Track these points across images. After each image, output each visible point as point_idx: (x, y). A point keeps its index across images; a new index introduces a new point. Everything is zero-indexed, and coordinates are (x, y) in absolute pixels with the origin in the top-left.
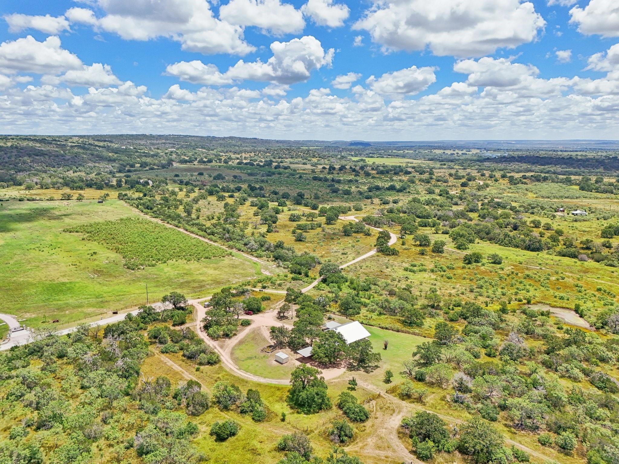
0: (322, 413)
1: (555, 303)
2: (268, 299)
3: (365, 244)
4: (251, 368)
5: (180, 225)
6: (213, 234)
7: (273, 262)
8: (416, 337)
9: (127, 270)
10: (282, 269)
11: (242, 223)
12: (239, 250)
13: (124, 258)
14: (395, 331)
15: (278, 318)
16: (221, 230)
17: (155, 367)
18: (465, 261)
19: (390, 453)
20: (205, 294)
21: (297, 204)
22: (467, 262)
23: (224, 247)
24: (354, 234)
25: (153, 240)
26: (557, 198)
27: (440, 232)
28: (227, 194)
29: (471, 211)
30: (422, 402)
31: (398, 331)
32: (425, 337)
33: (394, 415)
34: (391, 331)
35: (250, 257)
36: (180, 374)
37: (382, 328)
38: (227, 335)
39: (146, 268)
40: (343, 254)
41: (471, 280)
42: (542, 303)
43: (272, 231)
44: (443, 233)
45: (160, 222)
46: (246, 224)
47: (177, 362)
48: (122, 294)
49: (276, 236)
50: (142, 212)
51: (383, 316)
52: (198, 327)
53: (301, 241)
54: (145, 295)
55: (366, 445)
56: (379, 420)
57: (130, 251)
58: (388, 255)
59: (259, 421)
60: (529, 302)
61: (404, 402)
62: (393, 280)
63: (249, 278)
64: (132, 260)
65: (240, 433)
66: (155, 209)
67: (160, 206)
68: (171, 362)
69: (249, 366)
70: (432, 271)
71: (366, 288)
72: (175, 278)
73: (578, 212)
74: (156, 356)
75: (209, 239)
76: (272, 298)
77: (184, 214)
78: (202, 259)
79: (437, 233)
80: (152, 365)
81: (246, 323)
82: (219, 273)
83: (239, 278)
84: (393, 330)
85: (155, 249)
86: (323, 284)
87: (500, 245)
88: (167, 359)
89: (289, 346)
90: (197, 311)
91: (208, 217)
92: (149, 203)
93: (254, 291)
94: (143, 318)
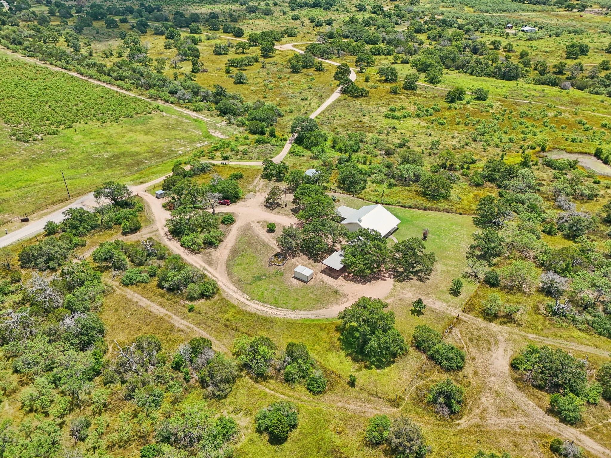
0: (399, 363)
1: (571, 148)
2: (240, 177)
3: (322, 83)
4: (266, 294)
5: (69, 66)
6: (120, 78)
7: (220, 118)
8: (450, 215)
9: (19, 144)
10: (236, 127)
11: (156, 60)
12: (167, 102)
13: (6, 123)
14: (421, 209)
15: (268, 207)
16: (131, 72)
17: (123, 313)
18: (448, 98)
19: (522, 420)
20: (147, 175)
21: (214, 30)
22: (449, 99)
23: (143, 98)
24: (304, 70)
25: (40, 93)
26: (496, 12)
27: (399, 62)
28: (117, 19)
29: (418, 31)
30: (515, 321)
31: (425, 209)
32: (461, 214)
33: (493, 348)
34: (416, 210)
35: (186, 111)
36: (168, 322)
37: (405, 207)
38: (210, 244)
39: (45, 137)
40: (302, 99)
41: (466, 125)
42: (556, 148)
43: (199, 70)
44: (402, 62)
45: (40, 63)
46: (161, 62)
47: (154, 298)
48: (24, 185)
49: (206, 77)
50: (8, 48)
51: (395, 188)
52: (162, 233)
53: (242, 83)
54: (61, 184)
55: (485, 410)
56: (479, 361)
57: (12, 112)
58: (356, 97)
59: (320, 392)
60: (543, 150)
61: (493, 324)
62: (380, 133)
63: (199, 145)
64: (20, 126)
65: (301, 420)
66: (26, 44)
67: (31, 39)
68: (145, 299)
69: (263, 293)
70: (418, 116)
71: (355, 149)
72: (95, 152)
73: (527, 28)
74: (118, 292)
75: (118, 86)
76: (245, 175)
77: (69, 51)
78: (121, 118)
79: (396, 63)
80: (116, 310)
81: (229, 220)
82: (153, 139)
83: (184, 146)
84: (418, 208)
85: (47, 106)
86: (299, 147)
87: (471, 74)
88: (136, 295)
89: (302, 250)
90: (149, 206)
91: (105, 54)
92: (14, 35)
93: (214, 165)
94: (73, 228)
